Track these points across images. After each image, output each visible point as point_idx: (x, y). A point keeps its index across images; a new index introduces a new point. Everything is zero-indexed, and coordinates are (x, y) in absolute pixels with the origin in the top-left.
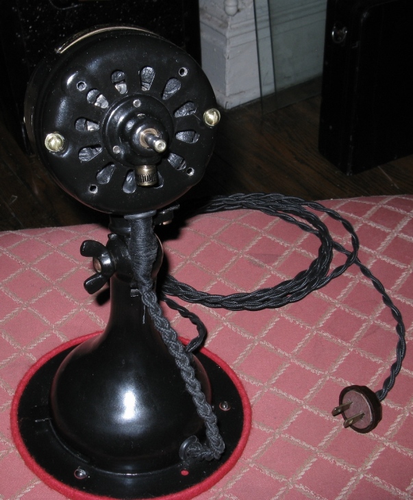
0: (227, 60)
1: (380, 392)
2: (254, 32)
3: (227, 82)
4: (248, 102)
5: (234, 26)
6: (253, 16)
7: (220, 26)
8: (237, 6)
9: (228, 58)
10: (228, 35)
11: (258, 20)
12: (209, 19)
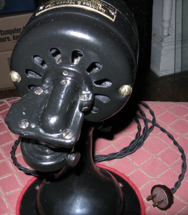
0: (162, 56)
1: (173, 189)
2: (174, 45)
3: (161, 65)
4: (169, 75)
5: (166, 41)
6: (174, 38)
7: (161, 41)
8: (168, 32)
9: (162, 55)
10: (163, 45)
11: (176, 40)
12: (157, 38)
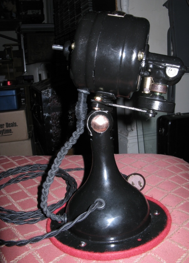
0: (128, 148)
2: (137, 139)
5: (130, 136)
7: (126, 136)
10: (128, 139)
11: (138, 135)
